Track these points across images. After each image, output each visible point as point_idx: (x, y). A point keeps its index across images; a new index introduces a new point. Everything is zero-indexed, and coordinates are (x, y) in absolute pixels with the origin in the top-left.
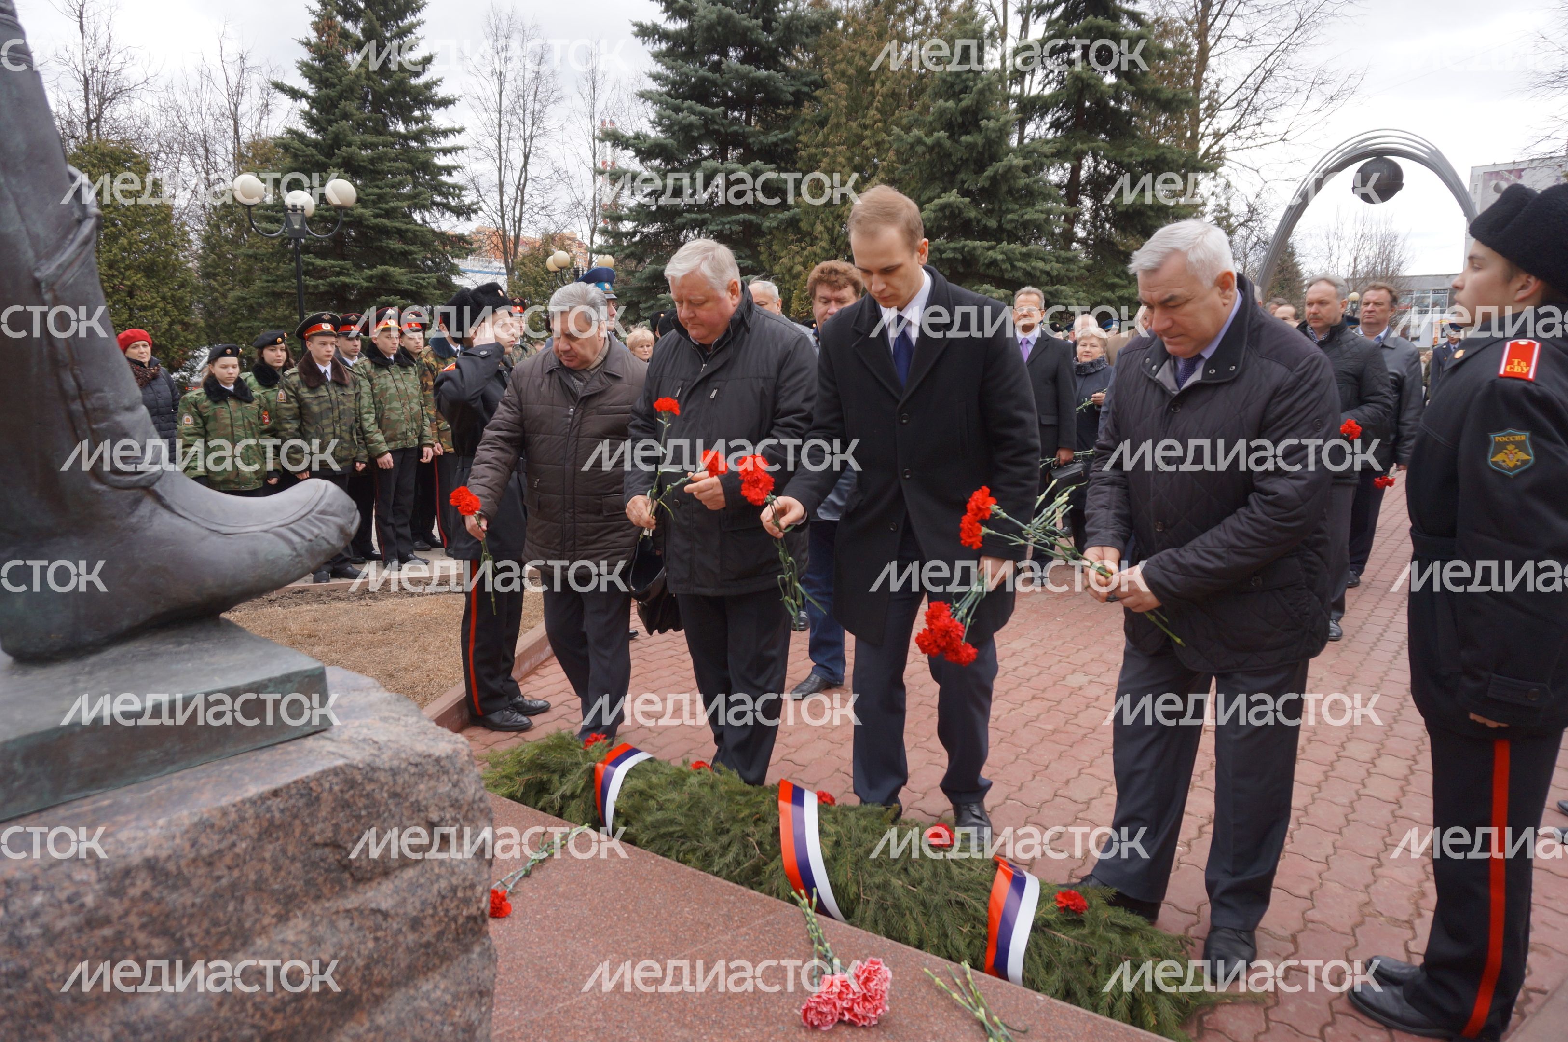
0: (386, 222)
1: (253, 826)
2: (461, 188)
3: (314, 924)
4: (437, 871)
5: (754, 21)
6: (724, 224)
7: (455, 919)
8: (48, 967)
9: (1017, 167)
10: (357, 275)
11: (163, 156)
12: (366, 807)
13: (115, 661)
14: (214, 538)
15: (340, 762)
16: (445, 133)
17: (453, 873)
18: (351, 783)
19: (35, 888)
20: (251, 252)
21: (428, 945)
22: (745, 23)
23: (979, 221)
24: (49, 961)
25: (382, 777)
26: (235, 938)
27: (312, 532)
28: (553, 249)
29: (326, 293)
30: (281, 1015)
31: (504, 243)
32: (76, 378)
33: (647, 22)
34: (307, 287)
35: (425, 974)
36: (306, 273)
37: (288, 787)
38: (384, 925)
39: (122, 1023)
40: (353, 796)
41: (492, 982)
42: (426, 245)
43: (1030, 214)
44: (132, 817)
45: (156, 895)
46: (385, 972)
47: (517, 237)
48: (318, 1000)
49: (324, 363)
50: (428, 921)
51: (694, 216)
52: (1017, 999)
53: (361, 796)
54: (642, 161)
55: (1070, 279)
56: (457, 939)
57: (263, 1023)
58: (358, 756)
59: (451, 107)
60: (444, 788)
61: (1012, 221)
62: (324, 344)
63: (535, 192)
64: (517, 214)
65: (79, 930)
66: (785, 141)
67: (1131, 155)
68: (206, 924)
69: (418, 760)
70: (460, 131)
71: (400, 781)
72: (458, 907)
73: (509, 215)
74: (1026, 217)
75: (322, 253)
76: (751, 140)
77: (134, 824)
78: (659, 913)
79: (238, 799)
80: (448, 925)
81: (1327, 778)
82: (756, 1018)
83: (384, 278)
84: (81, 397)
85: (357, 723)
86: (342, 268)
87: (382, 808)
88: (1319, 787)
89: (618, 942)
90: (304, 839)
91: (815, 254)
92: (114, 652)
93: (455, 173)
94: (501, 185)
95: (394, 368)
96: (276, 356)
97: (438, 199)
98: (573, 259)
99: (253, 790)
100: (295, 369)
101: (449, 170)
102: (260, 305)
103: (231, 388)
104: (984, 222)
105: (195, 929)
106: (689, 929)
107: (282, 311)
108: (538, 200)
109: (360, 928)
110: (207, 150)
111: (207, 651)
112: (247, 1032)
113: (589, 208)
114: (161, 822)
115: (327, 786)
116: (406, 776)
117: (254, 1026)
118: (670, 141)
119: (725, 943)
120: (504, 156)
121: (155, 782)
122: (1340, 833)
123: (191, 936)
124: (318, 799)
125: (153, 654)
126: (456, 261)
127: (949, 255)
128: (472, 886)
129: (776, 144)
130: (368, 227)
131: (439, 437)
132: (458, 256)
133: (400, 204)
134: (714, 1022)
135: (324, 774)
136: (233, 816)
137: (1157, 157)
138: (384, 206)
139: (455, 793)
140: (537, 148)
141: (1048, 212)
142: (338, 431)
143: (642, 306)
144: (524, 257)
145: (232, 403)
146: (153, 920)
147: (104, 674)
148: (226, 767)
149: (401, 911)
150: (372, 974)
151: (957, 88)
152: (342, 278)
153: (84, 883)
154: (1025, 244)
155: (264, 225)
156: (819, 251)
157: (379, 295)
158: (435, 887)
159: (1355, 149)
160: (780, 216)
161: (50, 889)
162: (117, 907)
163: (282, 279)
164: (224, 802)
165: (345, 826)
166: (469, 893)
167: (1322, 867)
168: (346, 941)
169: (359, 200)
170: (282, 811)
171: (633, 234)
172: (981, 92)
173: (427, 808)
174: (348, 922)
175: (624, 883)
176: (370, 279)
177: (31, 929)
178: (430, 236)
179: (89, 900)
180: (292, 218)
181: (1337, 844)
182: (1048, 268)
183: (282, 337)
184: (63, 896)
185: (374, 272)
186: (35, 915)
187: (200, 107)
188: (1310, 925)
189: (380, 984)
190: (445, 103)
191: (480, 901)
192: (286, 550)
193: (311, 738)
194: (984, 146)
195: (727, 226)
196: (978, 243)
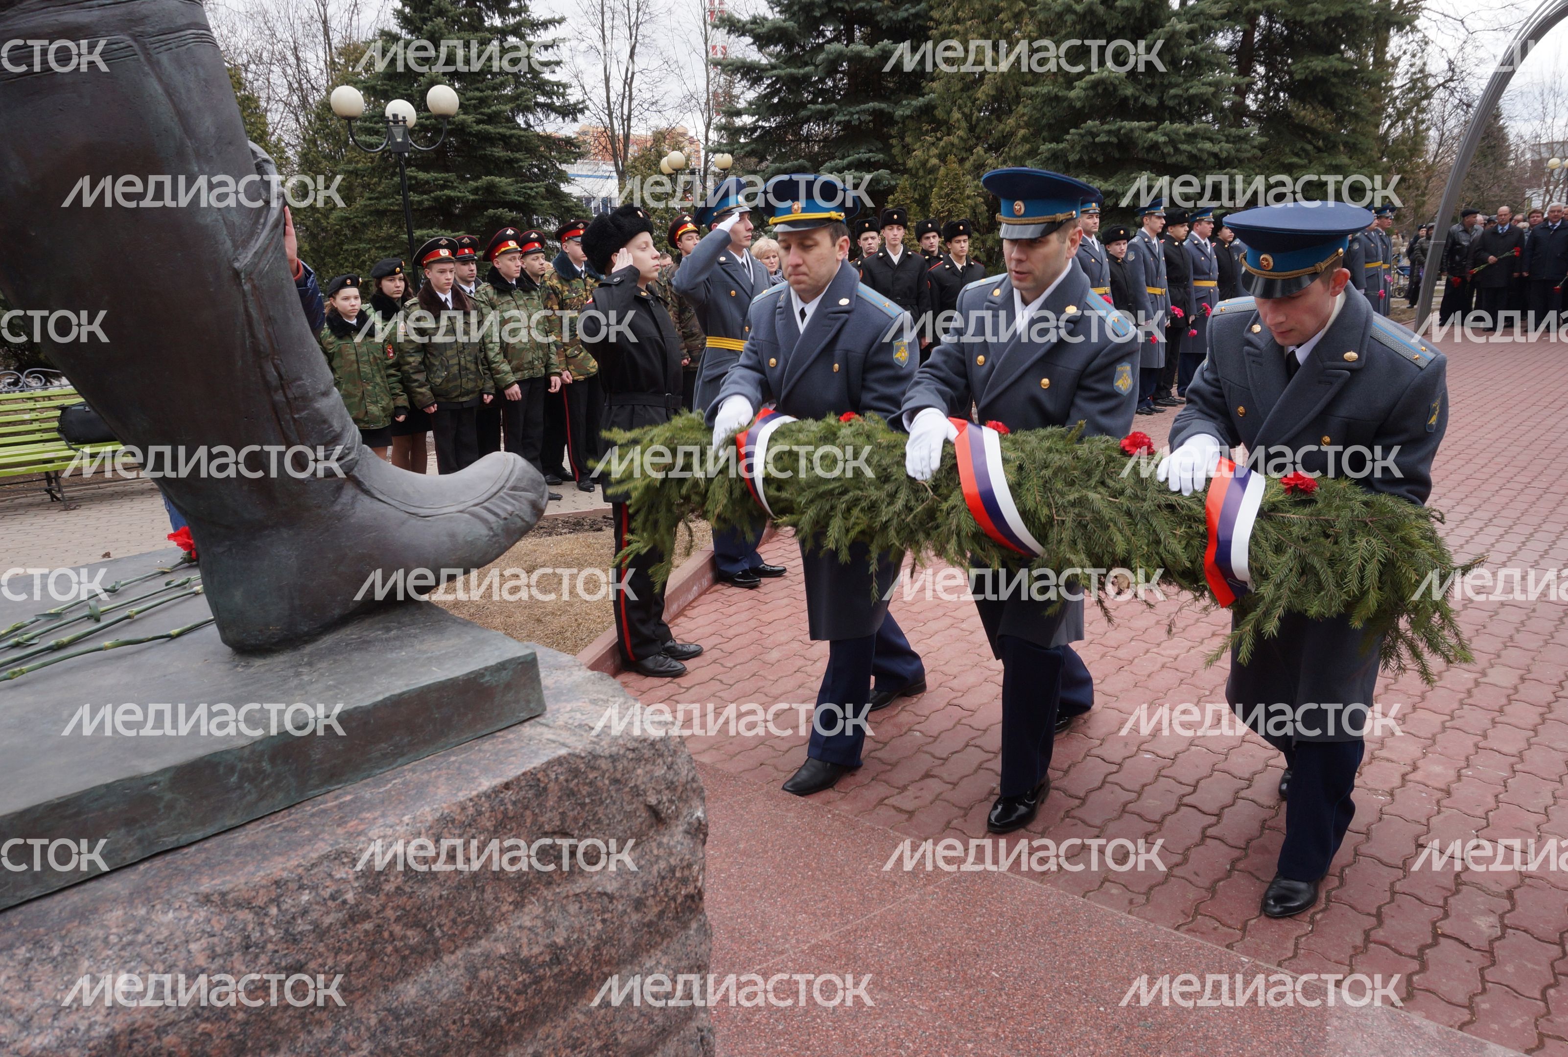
0: (490, 128)
1: (489, 819)
2: (565, 86)
3: (547, 910)
4: (655, 852)
6: (852, 114)
7: (674, 899)
8: (320, 961)
9: (1180, 33)
10: (461, 187)
11: (252, 67)
12: (589, 795)
13: (331, 651)
14: (413, 521)
15: (563, 752)
16: (545, 24)
17: (671, 854)
18: (575, 773)
19: (301, 887)
20: (351, 167)
21: (650, 924)
23: (1136, 99)
24: (321, 955)
25: (604, 764)
26: (478, 926)
27: (505, 510)
28: (666, 148)
29: (430, 208)
30: (523, 997)
31: (613, 143)
32: (276, 368)
34: (412, 202)
35: (648, 951)
36: (411, 188)
37: (518, 779)
38: (611, 907)
39: (385, 1009)
40: (577, 784)
41: (708, 956)
42: (531, 151)
43: (1196, 88)
44: (378, 813)
45: (408, 890)
46: (613, 951)
47: (627, 136)
48: (555, 981)
49: (444, 291)
50: (650, 901)
51: (819, 107)
52: (1221, 961)
53: (585, 784)
54: (760, 49)
55: (1241, 161)
56: (676, 918)
57: (507, 1004)
58: (579, 745)
60: (660, 771)
61: (1175, 96)
62: (443, 271)
63: (644, 86)
64: (626, 112)
65: (344, 925)
66: (916, 16)
67: (1313, 13)
68: (452, 914)
69: (636, 745)
70: (561, 21)
71: (620, 767)
72: (676, 887)
73: (617, 113)
74: (1192, 91)
75: (424, 164)
76: (879, 18)
77: (381, 821)
78: (843, 871)
79: (474, 793)
80: (668, 903)
81: (1544, 721)
82: (955, 980)
83: (490, 189)
84: (282, 387)
85: (569, 707)
86: (446, 181)
87: (605, 795)
88: (1535, 730)
89: (805, 901)
90: (535, 828)
91: (953, 145)
92: (327, 641)
93: (557, 69)
94: (607, 80)
95: (517, 293)
96: (394, 286)
97: (541, 99)
98: (688, 159)
99: (486, 784)
100: (415, 300)
102: (364, 225)
103: (354, 321)
104: (1142, 99)
105: (443, 920)
106: (875, 888)
107: (387, 230)
108: (647, 95)
109: (588, 912)
110: (298, 59)
111: (415, 636)
112: (494, 1014)
113: (703, 101)
114: (406, 819)
115: (553, 776)
116: (625, 762)
117: (500, 1008)
118: (790, 24)
119: (913, 903)
120: (608, 47)
121: (388, 775)
122: (1561, 781)
123: (440, 926)
124: (545, 789)
125: (365, 642)
126: (564, 167)
127: (1102, 138)
128: (689, 866)
129: (906, 20)
130: (470, 134)
131: (568, 364)
132: (565, 162)
133: (503, 108)
134: (913, 985)
135: (550, 764)
136: (471, 811)
137: (1344, 14)
138: (486, 110)
139: (670, 776)
140: (644, 36)
141: (1217, 84)
142: (463, 362)
144: (636, 159)
146: (407, 913)
147: (323, 665)
148: (453, 759)
149: (625, 893)
150: (601, 954)
152: (447, 192)
153: (345, 881)
154: (1190, 122)
155: (363, 138)
156: (956, 141)
157: (487, 209)
158: (656, 868)
160: (914, 103)
161: (314, 888)
162: (375, 902)
163: (384, 195)
164: (462, 796)
165: (571, 814)
166: (686, 873)
167: (1541, 818)
168: (577, 925)
169: (461, 105)
170: (514, 803)
171: (754, 129)
173: (645, 791)
174: (577, 905)
175: (803, 839)
176: (475, 191)
177: (302, 926)
178: (536, 142)
179: (350, 896)
180: (394, 130)
181: (1557, 793)
182: (1216, 149)
183: (400, 266)
184: (326, 893)
185: (479, 183)
186: (305, 912)
187: (287, 11)
188: (1527, 880)
189: (608, 963)
191: (697, 880)
192: (483, 531)
193: (526, 724)
194: (1143, 9)
195: (856, 116)
196: (1136, 124)
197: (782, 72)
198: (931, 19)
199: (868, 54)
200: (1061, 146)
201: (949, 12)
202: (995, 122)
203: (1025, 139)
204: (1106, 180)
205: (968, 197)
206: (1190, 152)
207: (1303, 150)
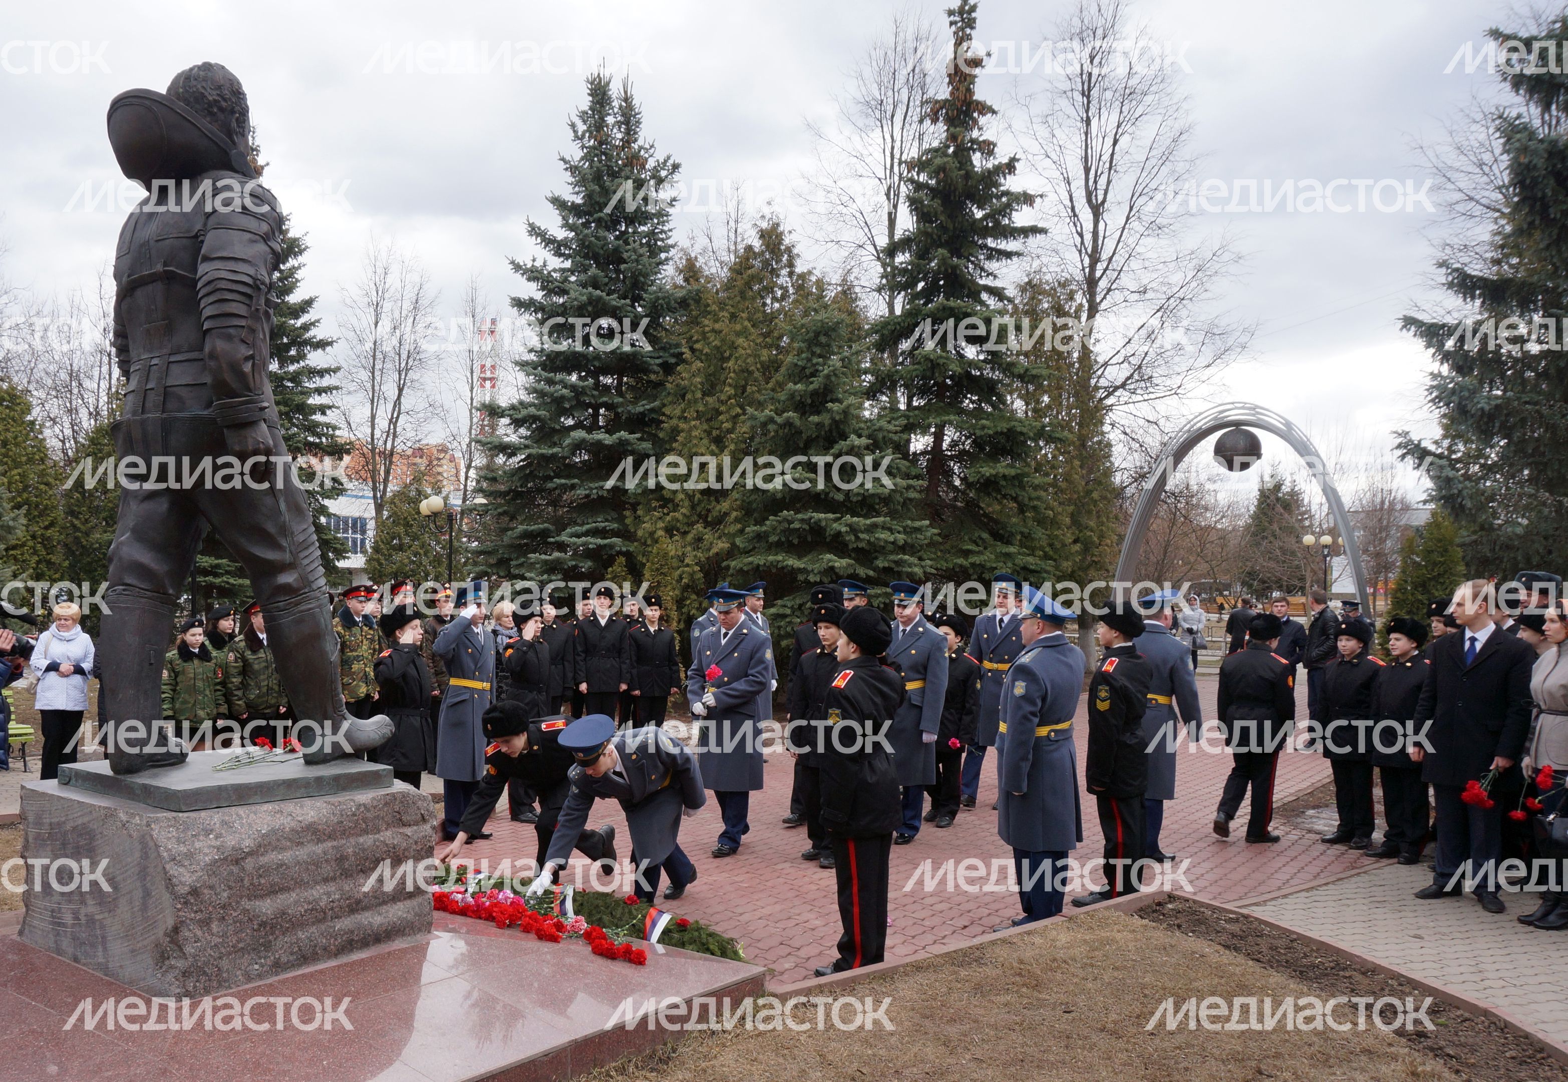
1: (383, 801)
2: (335, 428)
5: (623, 301)
6: (591, 489)
9: (859, 447)
12: (406, 804)
14: (358, 732)
16: (321, 373)
17: (426, 831)
21: (419, 851)
22: (614, 303)
23: (826, 494)
25: (411, 797)
27: (383, 731)
33: (524, 296)
38: (409, 840)
40: (404, 800)
43: (876, 489)
46: (408, 854)
47: (388, 472)
51: (563, 481)
54: (515, 430)
59: (328, 349)
60: (425, 804)
61: (860, 493)
63: (408, 426)
64: (389, 448)
66: (652, 410)
70: (336, 370)
71: (415, 799)
73: (380, 448)
76: (619, 411)
87: (410, 806)
91: (678, 521)
93: (328, 412)
94: (373, 418)
97: (311, 440)
98: (446, 502)
100: (241, 636)
101: (323, 409)
103: (197, 650)
104: (831, 495)
108: (411, 434)
120: (377, 388)
124: (396, 798)
126: (326, 503)
127: (796, 525)
132: (328, 497)
140: (413, 380)
142: (270, 684)
143: (513, 563)
144: (394, 494)
145: (196, 662)
149: (413, 838)
150: (404, 853)
151: (808, 372)
156: (681, 518)
158: (422, 834)
159: (1215, 419)
165: (402, 808)
170: (389, 800)
171: (507, 493)
172: (828, 377)
174: (400, 836)
190: (322, 344)
192: (377, 736)
194: (830, 425)
195: (595, 491)
196: (822, 516)
197: (534, 451)
198: (664, 414)
199: (607, 442)
200: (764, 528)
201: (678, 412)
202: (714, 503)
203: (737, 520)
204: (800, 557)
205: (688, 565)
206: (869, 541)
207: (981, 538)
